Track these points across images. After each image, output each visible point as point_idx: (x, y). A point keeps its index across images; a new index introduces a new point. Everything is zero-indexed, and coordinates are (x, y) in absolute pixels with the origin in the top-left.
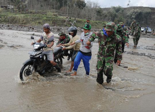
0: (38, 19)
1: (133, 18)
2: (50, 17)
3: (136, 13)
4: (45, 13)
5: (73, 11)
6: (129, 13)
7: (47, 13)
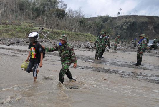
0: (10, 30)
1: (124, 29)
2: (24, 28)
3: (128, 23)
4: (19, 24)
5: (51, 22)
6: (119, 24)
7: (21, 24)
